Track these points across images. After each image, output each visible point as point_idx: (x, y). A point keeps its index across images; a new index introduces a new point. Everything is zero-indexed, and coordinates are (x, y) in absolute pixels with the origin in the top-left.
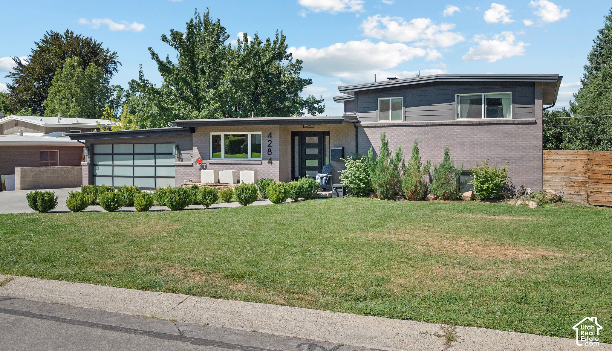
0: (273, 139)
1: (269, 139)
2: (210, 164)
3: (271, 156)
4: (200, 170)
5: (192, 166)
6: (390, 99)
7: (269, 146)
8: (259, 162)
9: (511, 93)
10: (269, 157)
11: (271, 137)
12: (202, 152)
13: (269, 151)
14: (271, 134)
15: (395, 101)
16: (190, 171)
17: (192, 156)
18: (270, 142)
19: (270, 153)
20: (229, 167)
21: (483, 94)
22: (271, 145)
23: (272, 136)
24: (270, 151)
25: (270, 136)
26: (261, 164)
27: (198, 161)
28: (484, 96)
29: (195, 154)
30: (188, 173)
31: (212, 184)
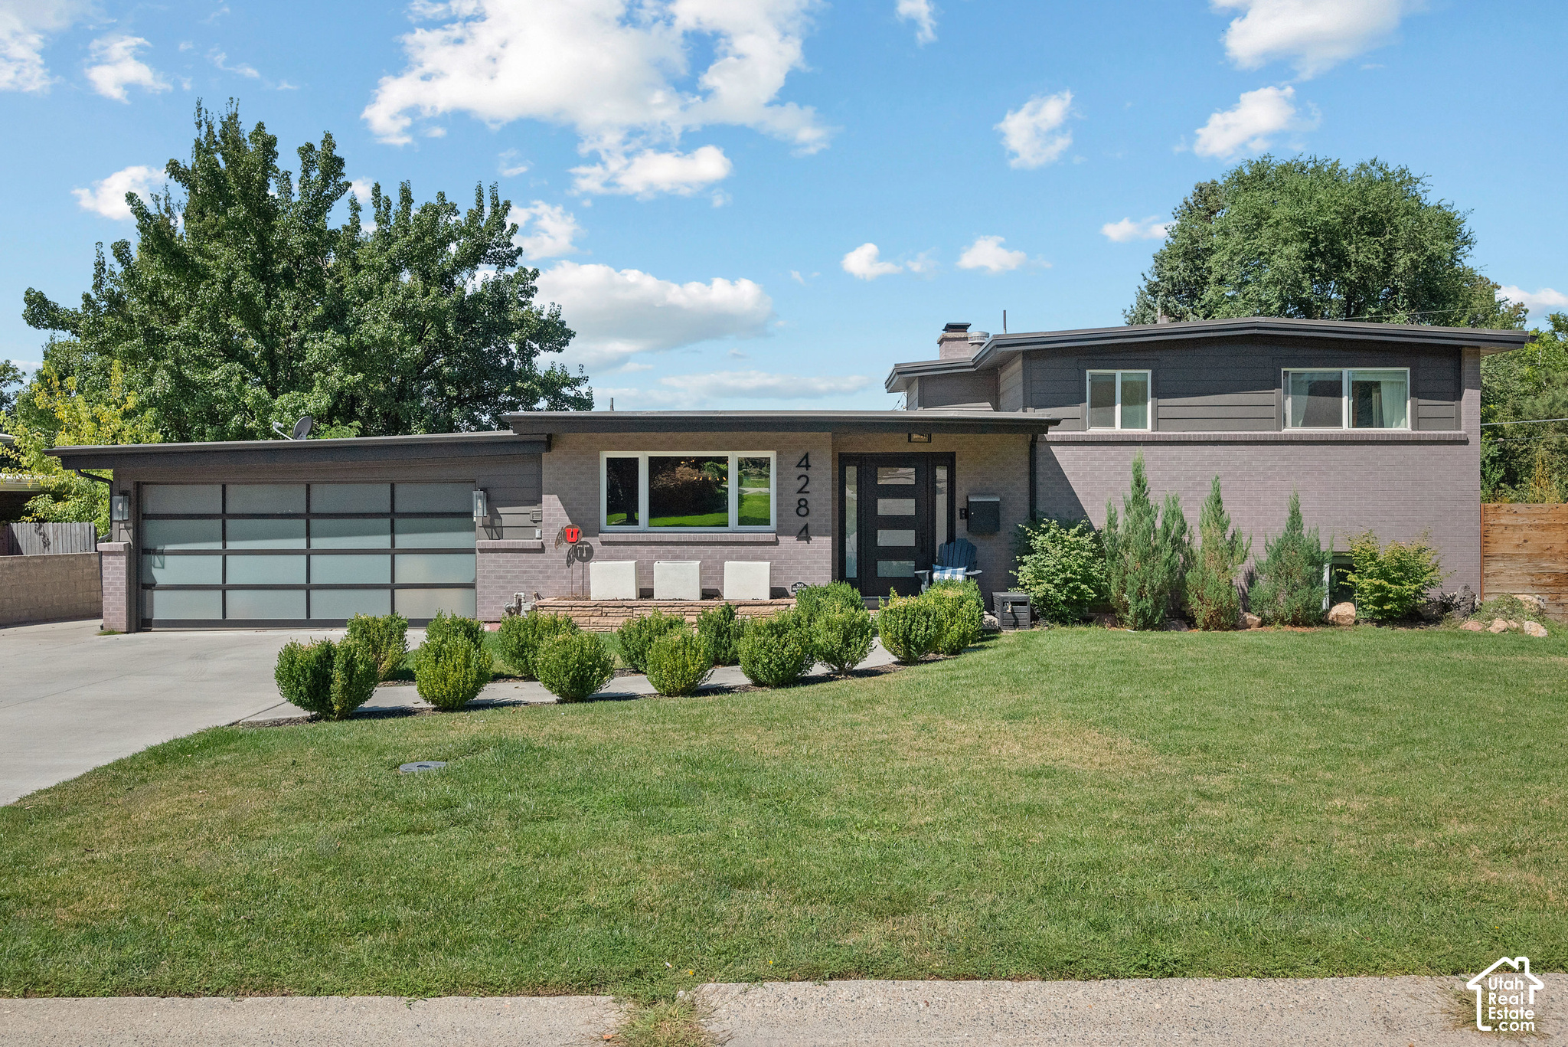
0: (811, 473)
1: (803, 471)
2: (604, 543)
3: (807, 519)
4: (568, 562)
5: (541, 550)
6: (1118, 373)
7: (800, 492)
8: (771, 537)
9: (1408, 369)
10: (801, 523)
11: (808, 466)
12: (575, 510)
13: (800, 506)
14: (806, 456)
15: (1127, 379)
16: (532, 567)
17: (535, 522)
18: (804, 480)
19: (803, 511)
20: (669, 552)
21: (1345, 371)
22: (807, 489)
23: (810, 463)
24: (805, 506)
25: (805, 462)
26: (776, 543)
27: (564, 535)
28: (1348, 375)
29: (550, 515)
30: (525, 572)
31: (629, 603)
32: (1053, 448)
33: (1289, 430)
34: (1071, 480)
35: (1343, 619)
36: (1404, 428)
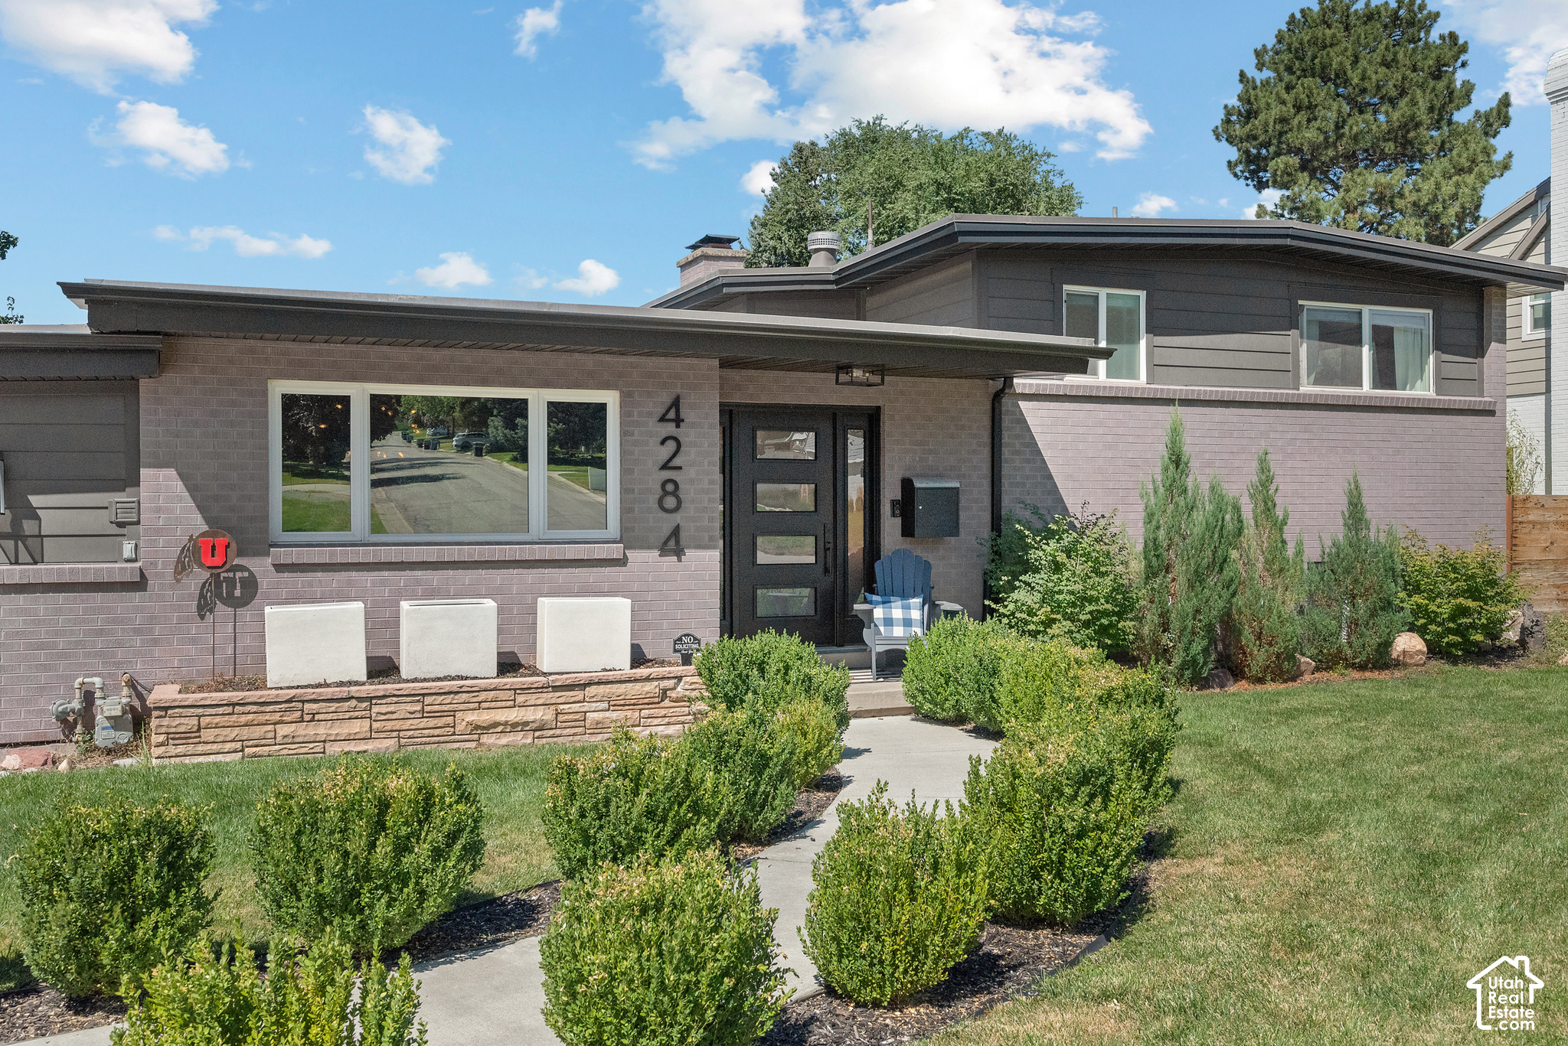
0: (685, 433)
1: (670, 429)
2: (280, 568)
3: (677, 518)
4: (200, 608)
5: (140, 584)
6: (1103, 293)
7: (665, 467)
8: (615, 551)
9: (1430, 312)
10: (667, 523)
11: (678, 421)
13: (666, 493)
14: (676, 404)
15: (1119, 304)
16: (115, 621)
17: (121, 525)
18: (671, 446)
19: (670, 502)
20: (418, 582)
21: (1366, 309)
22: (676, 462)
23: (682, 415)
24: (675, 493)
25: (673, 413)
26: (622, 562)
27: (193, 553)
28: (1370, 315)
29: (158, 510)
30: (100, 633)
31: (349, 691)
32: (1023, 404)
33: (1308, 389)
34: (1046, 454)
35: (1411, 657)
36: (1424, 390)
